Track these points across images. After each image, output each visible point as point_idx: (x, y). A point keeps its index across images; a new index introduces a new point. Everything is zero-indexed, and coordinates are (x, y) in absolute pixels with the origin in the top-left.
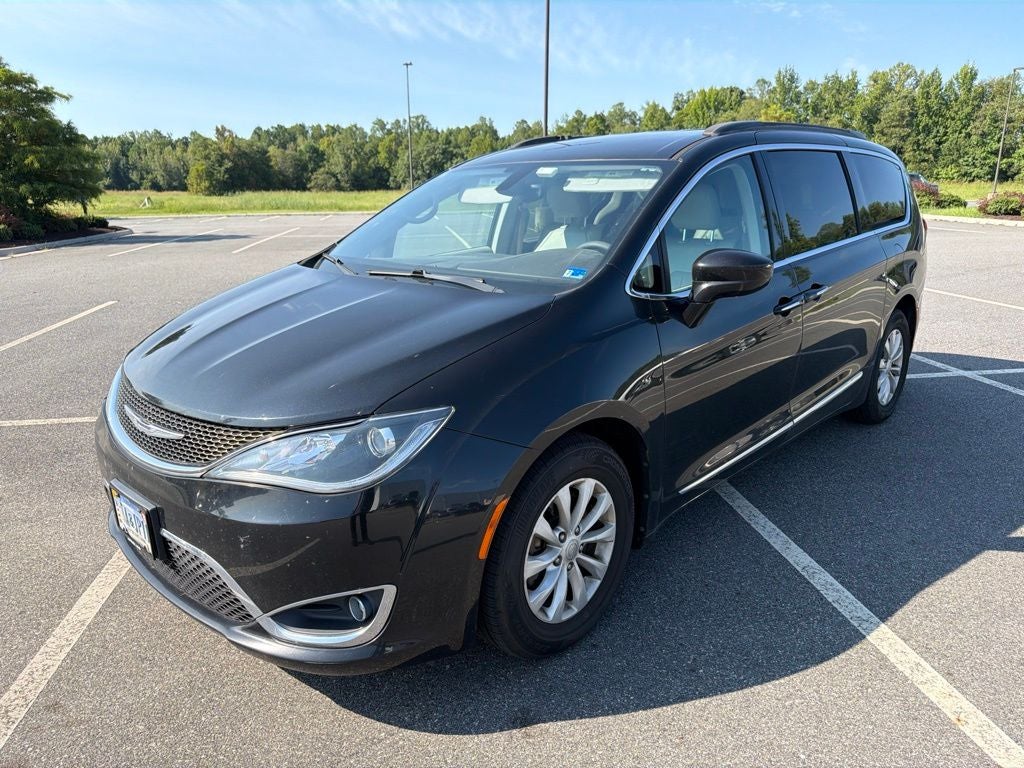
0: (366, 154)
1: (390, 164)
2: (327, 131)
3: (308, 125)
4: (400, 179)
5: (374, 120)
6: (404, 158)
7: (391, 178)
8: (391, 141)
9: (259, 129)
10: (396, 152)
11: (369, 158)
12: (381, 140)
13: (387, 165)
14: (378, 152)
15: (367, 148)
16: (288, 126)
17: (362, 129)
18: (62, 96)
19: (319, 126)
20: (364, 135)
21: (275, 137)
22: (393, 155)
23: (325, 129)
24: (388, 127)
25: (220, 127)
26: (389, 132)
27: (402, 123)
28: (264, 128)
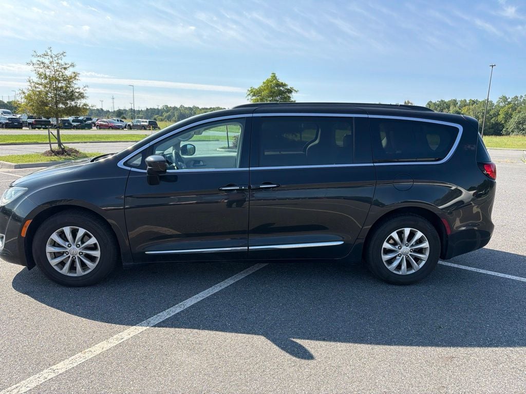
0: (491, 115)
1: (506, 121)
2: (470, 103)
3: (458, 99)
4: (510, 130)
5: (500, 96)
6: (516, 118)
7: (504, 129)
8: (509, 108)
9: (431, 102)
10: (512, 114)
11: (492, 118)
12: (502, 107)
13: (503, 122)
14: (499, 115)
15: (492, 113)
16: (446, 100)
17: (491, 102)
18: (295, 91)
19: (465, 100)
20: (492, 105)
21: (438, 106)
22: (508, 116)
23: (468, 102)
24: (509, 100)
25: (406, 101)
26: (509, 103)
27: (519, 98)
28: (434, 102)
